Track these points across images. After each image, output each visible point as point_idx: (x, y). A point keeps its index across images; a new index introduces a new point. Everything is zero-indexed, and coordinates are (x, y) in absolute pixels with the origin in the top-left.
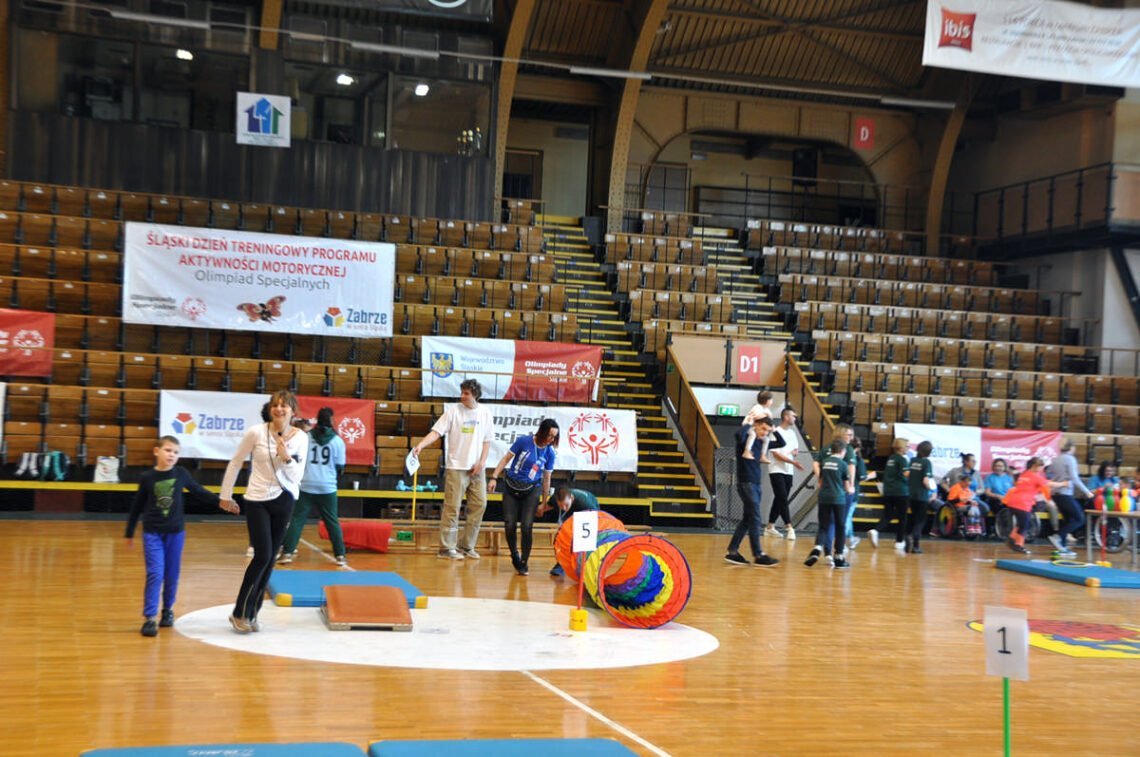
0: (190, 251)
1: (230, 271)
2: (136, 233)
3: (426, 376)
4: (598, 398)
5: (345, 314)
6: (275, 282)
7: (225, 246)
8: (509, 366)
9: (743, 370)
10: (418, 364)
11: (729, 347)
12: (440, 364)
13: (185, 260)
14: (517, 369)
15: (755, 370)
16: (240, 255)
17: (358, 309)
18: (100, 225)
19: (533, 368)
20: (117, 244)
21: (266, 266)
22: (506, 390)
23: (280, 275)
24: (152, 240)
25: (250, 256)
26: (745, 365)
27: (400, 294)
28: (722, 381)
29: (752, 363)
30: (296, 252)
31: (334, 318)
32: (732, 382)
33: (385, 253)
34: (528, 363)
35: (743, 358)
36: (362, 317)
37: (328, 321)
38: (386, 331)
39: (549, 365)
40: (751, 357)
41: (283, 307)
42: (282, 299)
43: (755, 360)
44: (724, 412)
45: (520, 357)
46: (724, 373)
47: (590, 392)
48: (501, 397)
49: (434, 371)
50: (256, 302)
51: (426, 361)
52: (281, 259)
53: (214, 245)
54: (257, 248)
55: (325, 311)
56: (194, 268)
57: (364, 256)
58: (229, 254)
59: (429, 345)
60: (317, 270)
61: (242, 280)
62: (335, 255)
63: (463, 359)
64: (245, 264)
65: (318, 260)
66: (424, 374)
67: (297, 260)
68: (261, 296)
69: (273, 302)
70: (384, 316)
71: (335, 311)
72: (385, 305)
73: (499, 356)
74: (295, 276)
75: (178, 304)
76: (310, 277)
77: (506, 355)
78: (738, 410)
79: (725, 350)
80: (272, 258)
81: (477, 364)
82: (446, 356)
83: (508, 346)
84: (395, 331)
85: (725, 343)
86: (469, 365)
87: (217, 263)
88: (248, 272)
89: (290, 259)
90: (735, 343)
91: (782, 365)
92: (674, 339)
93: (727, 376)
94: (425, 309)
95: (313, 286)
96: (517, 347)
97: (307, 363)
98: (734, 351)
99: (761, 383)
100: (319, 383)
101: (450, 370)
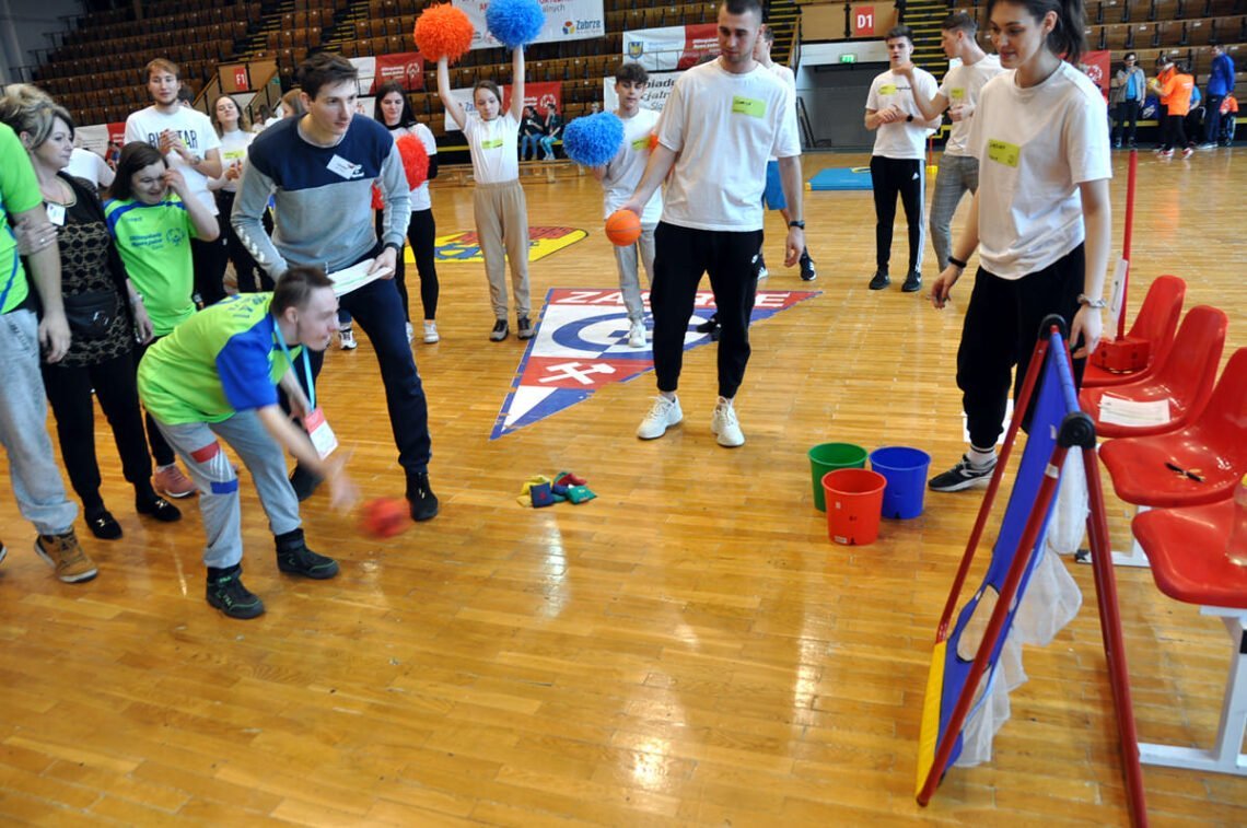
5: (575, 24)
8: (682, 44)
9: (860, 26)
10: (621, 51)
11: (848, 10)
12: (634, 50)
13: (483, 7)
14: (686, 46)
15: (870, 25)
17: (582, 20)
19: (700, 44)
22: (676, 63)
26: (861, 21)
27: (608, 6)
28: (843, 37)
29: (867, 20)
31: (569, 29)
32: (852, 36)
34: (695, 41)
35: (860, 17)
36: (585, 25)
37: (565, 31)
38: (600, 32)
39: (710, 40)
40: (866, 15)
43: (870, 17)
44: (844, 60)
45: (690, 37)
46: (843, 29)
48: (675, 67)
49: (629, 54)
51: (625, 50)
55: (563, 25)
59: (629, 37)
63: (650, 44)
70: (599, 22)
71: (569, 24)
72: (599, 15)
73: (676, 38)
75: (482, 35)
76: (553, 4)
77: (677, 38)
78: (856, 58)
79: (844, 14)
81: (660, 47)
82: (638, 44)
83: (680, 30)
84: (606, 32)
85: (843, 6)
86: (654, 47)
90: (851, 6)
91: (894, 19)
92: (802, 9)
93: (848, 32)
94: (619, 14)
95: (555, 9)
96: (686, 30)
97: (557, 61)
98: (852, 13)
99: (876, 35)
100: (561, 72)
101: (641, 52)
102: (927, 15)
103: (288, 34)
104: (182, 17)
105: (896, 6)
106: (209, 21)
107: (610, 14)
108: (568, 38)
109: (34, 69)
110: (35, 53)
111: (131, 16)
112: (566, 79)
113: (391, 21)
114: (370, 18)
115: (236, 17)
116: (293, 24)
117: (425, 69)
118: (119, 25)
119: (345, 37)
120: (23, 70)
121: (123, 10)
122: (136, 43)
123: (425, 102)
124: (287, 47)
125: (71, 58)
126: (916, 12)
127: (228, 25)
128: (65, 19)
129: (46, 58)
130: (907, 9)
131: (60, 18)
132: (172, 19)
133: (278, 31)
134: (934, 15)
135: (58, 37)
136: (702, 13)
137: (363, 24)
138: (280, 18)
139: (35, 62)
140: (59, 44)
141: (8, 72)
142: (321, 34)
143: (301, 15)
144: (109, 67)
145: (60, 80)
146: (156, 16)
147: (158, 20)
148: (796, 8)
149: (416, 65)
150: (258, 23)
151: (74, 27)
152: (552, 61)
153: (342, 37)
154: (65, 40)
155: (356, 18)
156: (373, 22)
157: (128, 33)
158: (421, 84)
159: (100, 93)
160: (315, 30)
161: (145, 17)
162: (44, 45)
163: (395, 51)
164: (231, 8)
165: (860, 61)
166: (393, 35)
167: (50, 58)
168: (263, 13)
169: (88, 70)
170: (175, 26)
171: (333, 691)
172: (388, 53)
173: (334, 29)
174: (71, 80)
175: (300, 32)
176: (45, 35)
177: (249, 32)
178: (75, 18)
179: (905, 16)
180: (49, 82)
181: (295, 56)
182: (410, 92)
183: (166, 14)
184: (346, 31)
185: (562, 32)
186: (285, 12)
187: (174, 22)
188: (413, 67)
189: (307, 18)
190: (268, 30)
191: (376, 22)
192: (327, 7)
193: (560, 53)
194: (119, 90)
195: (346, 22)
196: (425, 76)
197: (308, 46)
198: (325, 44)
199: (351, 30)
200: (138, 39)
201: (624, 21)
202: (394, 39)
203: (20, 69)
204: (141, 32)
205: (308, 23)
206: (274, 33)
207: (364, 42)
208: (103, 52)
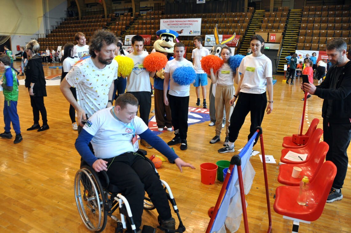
0: (169, 23)
1: (175, 26)
2: (162, 21)
3: (206, 42)
4: (238, 45)
5: (193, 32)
6: (182, 27)
7: (174, 22)
8: (221, 40)
9: (271, 39)
11: (268, 34)
12: (208, 40)
13: (169, 25)
15: (274, 39)
16: (176, 23)
17: (195, 31)
18: (157, 21)
20: (159, 23)
21: (180, 24)
23: (183, 26)
24: (164, 22)
25: (178, 23)
26: (272, 38)
27: (202, 27)
28: (267, 42)
29: (274, 38)
30: (185, 21)
31: (191, 33)
32: (269, 42)
33: (200, 20)
35: (272, 37)
36: (196, 32)
37: (190, 33)
38: (199, 34)
41: (183, 31)
42: (183, 30)
43: (274, 37)
44: (266, 48)
45: (223, 38)
46: (267, 40)
47: (236, 44)
49: (207, 41)
50: (179, 31)
51: (206, 40)
52: (183, 23)
53: (172, 22)
54: (179, 21)
55: (189, 32)
56: (169, 26)
57: (196, 21)
58: (175, 23)
59: (207, 36)
60: (188, 24)
61: (177, 27)
62: (191, 21)
63: (213, 39)
64: (177, 24)
65: (189, 23)
66: (205, 42)
67: (185, 23)
68: (179, 30)
69: (181, 31)
70: (199, 32)
71: (191, 31)
72: (199, 30)
74: (185, 26)
76: (187, 26)
79: (267, 35)
80: (181, 23)
82: (209, 38)
83: (221, 36)
84: (201, 34)
85: (267, 33)
87: (173, 25)
88: (177, 26)
89: (184, 23)
90: (270, 33)
91: (281, 38)
92: (256, 33)
93: (268, 40)
94: (205, 30)
95: (188, 27)
96: (223, 36)
97: (187, 41)
98: (269, 35)
99: (275, 42)
100: (188, 44)
101: (210, 41)
102: (291, 38)
103: (117, 27)
104: (90, 20)
105: (282, 35)
106: (97, 22)
107: (203, 30)
108: (191, 35)
109: (52, 30)
110: (53, 26)
111: (78, 19)
112: (189, 46)
113: (144, 26)
114: (139, 25)
115: (104, 21)
116: (118, 25)
117: (151, 40)
118: (74, 21)
119: (132, 29)
120: (49, 30)
121: (76, 17)
122: (78, 26)
123: (150, 48)
124: (115, 30)
125: (61, 28)
126: (288, 37)
127: (102, 23)
128: (62, 19)
129: (55, 27)
130: (286, 35)
131: (61, 18)
132: (88, 20)
133: (114, 26)
134: (293, 38)
135: (59, 23)
136: (228, 32)
137: (137, 26)
138: (115, 22)
139: (53, 29)
140: (59, 24)
141: (45, 31)
142: (125, 28)
143: (121, 22)
144: (70, 31)
145: (58, 34)
146: (84, 19)
147: (84, 20)
148: (253, 33)
149: (149, 38)
150: (109, 23)
151: (64, 21)
152: (185, 41)
153: (131, 29)
154: (61, 24)
155: (135, 24)
156: (139, 26)
157: (76, 23)
158: (149, 44)
159: (67, 38)
160: (124, 26)
161: (81, 19)
162: (55, 24)
163: (144, 34)
164: (103, 19)
165: (271, 49)
166: (144, 30)
167: (56, 28)
168: (111, 21)
169: (65, 31)
170: (88, 22)
171: (58, 202)
172: (142, 34)
173: (129, 27)
174: (60, 34)
175: (120, 27)
176: (56, 22)
177: (107, 26)
178: (64, 18)
179: (285, 38)
180: (55, 34)
181: (118, 33)
182: (146, 45)
183: (87, 19)
184: (132, 27)
185: (189, 34)
186: (117, 21)
187: (88, 21)
188: (148, 39)
189: (122, 23)
190: (112, 25)
191: (140, 26)
192: (128, 21)
193: (188, 39)
194: (71, 37)
195: (132, 25)
196: (151, 42)
197: (121, 30)
198: (126, 30)
199: (133, 27)
200: (78, 25)
201: (207, 32)
202: (144, 31)
203: (48, 30)
204: (79, 23)
205: (122, 24)
206: (113, 26)
207: (136, 31)
208: (69, 27)
